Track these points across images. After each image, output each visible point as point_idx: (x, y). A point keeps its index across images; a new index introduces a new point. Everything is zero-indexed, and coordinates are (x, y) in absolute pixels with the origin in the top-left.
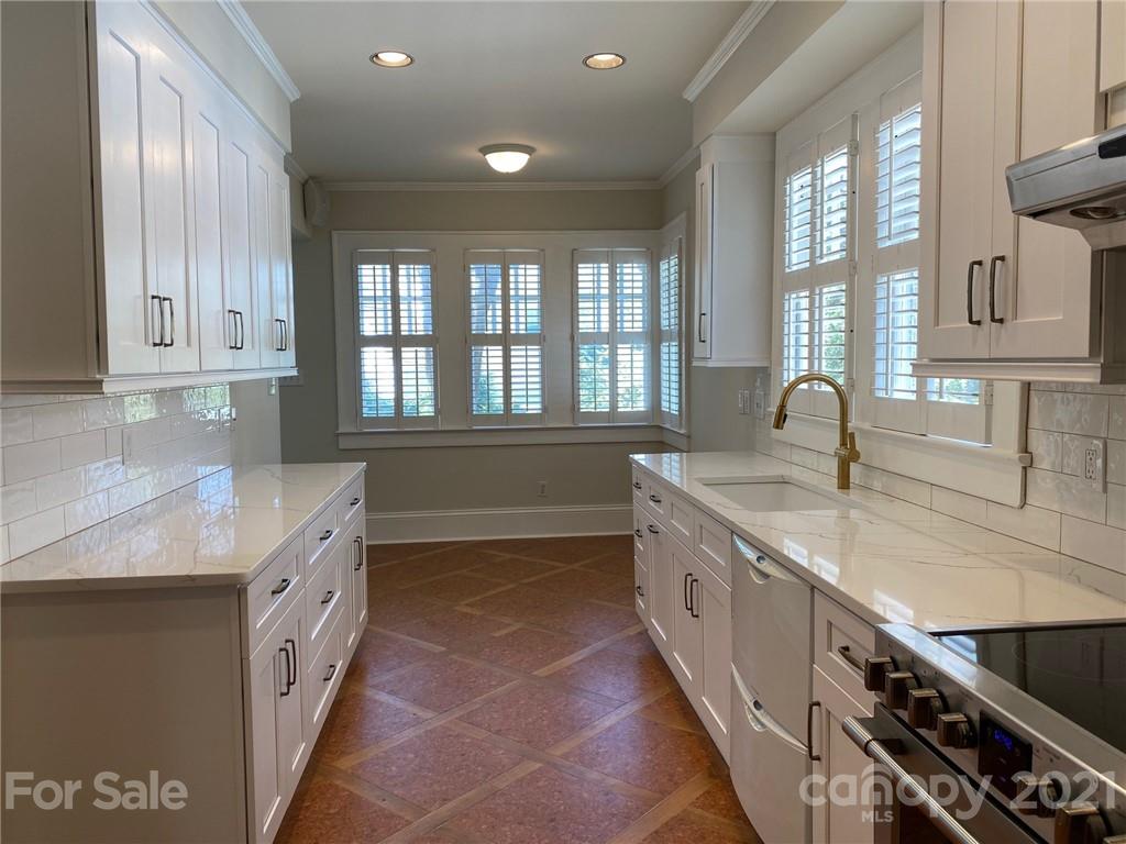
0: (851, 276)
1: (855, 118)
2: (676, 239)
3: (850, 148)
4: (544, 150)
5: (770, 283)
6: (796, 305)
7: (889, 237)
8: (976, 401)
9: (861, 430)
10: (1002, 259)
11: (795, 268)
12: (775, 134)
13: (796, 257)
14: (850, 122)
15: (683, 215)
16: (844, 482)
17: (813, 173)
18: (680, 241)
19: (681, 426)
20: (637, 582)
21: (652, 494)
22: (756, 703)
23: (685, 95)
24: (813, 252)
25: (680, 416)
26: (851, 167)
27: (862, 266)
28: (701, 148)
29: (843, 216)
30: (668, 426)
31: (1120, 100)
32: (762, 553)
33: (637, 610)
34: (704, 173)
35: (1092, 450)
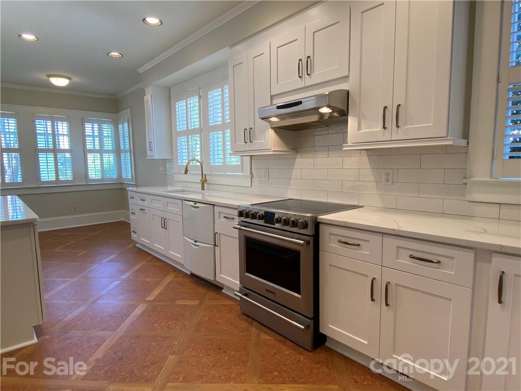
0: (201, 132)
1: (200, 88)
2: (126, 117)
3: (199, 96)
4: (75, 79)
5: (171, 134)
6: (182, 140)
7: (214, 123)
8: (239, 163)
9: (207, 174)
10: (252, 128)
11: (181, 130)
12: (170, 88)
13: (181, 126)
14: (198, 90)
15: (130, 109)
16: (203, 188)
17: (186, 102)
18: (128, 118)
19: (132, 182)
20: (132, 229)
21: (140, 198)
22: (196, 242)
23: (138, 71)
24: (187, 125)
25: (132, 178)
26: (199, 102)
27: (205, 130)
28: (145, 89)
29: (198, 116)
30: (126, 182)
31: (275, 97)
32: (196, 202)
33: (132, 238)
34: (148, 97)
35: (265, 172)
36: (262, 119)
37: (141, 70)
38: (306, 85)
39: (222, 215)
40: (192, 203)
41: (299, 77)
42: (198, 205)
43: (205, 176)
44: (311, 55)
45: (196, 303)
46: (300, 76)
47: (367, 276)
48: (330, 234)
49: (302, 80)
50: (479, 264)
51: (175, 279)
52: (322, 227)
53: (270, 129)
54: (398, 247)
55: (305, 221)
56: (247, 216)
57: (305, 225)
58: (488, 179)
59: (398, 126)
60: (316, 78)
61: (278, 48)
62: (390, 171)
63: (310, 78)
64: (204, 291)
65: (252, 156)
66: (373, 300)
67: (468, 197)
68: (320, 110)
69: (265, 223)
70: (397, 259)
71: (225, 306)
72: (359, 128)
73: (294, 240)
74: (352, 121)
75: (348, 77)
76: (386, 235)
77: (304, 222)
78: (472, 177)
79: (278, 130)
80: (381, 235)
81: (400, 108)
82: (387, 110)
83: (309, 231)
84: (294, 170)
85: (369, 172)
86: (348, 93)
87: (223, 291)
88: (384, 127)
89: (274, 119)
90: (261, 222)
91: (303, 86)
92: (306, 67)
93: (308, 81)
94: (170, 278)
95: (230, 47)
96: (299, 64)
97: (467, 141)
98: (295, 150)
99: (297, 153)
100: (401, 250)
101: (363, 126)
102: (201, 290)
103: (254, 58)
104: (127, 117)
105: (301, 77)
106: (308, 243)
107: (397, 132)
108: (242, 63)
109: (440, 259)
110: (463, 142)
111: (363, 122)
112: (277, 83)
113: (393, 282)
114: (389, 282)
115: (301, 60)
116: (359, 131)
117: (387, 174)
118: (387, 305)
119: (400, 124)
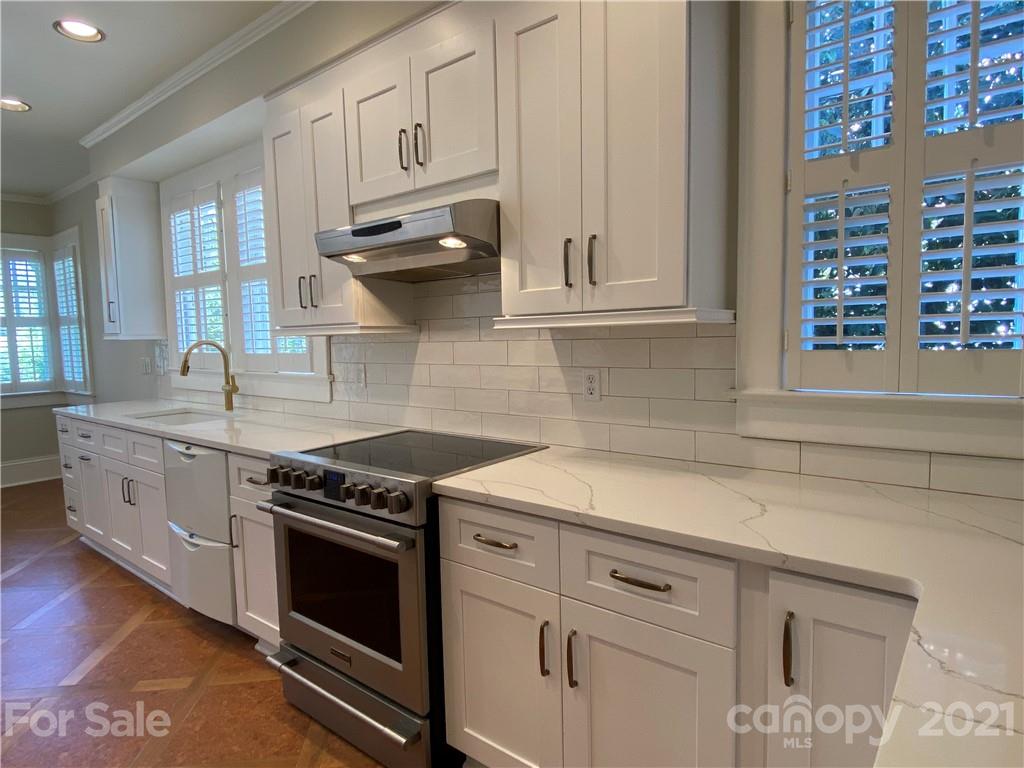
0: (224, 282)
1: (219, 185)
3: (218, 203)
5: (162, 287)
6: (185, 299)
7: (248, 260)
8: (304, 351)
9: (238, 374)
10: (314, 276)
11: (181, 275)
12: (158, 184)
13: (182, 267)
14: (216, 188)
16: (229, 406)
17: (192, 215)
18: (74, 248)
19: (86, 390)
20: (67, 504)
21: (80, 432)
22: (191, 536)
23: (83, 144)
24: (195, 265)
25: (85, 382)
26: (219, 216)
27: (230, 276)
28: (99, 183)
29: (215, 245)
30: (72, 391)
31: (359, 210)
32: (189, 444)
33: (69, 524)
34: (103, 203)
35: (359, 370)
36: (328, 257)
37: (88, 142)
38: (417, 187)
39: (246, 475)
40: (181, 448)
41: (403, 168)
42: (194, 451)
43: (233, 377)
44: (423, 121)
45: (184, 683)
46: (405, 165)
47: (533, 617)
48: (460, 520)
49: (409, 176)
50: (744, 592)
51: (151, 623)
52: (445, 507)
53: (353, 280)
54: (589, 553)
55: (404, 493)
56: (287, 479)
57: (405, 504)
58: (773, 391)
59: (593, 282)
60: (436, 171)
61: (359, 102)
62: (595, 373)
63: (425, 171)
64: (212, 650)
65: (329, 337)
66: (545, 672)
67: (741, 429)
68: (441, 242)
69: (326, 496)
70: (589, 580)
71: (251, 686)
72: (523, 285)
73: (380, 538)
74: (508, 268)
75: (495, 172)
76: (564, 525)
77: (403, 496)
78: (745, 387)
79: (369, 281)
80: (556, 524)
81: (596, 243)
82: (571, 247)
83: (414, 517)
84: (416, 368)
85: (557, 374)
86: (498, 205)
87: (258, 647)
88: (567, 284)
89: (355, 258)
90: (318, 495)
91: (411, 188)
92: (414, 147)
93: (422, 178)
94: (137, 621)
95: (265, 97)
96: (400, 140)
97: (733, 311)
98: (415, 324)
99: (420, 331)
100: (594, 559)
101: (530, 279)
102: (207, 649)
103: (313, 122)
104: (71, 244)
105: (406, 169)
106: (411, 544)
107: (593, 296)
108: (289, 133)
109: (670, 580)
110: (725, 316)
111: (529, 271)
112: (362, 180)
113: (582, 632)
114: (575, 633)
115: (404, 131)
116: (522, 289)
117: (590, 379)
118: (573, 684)
119: (596, 278)
